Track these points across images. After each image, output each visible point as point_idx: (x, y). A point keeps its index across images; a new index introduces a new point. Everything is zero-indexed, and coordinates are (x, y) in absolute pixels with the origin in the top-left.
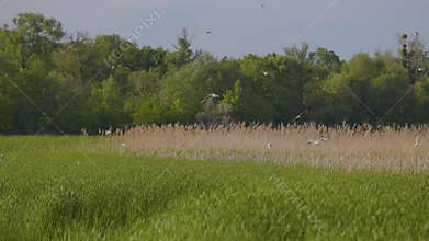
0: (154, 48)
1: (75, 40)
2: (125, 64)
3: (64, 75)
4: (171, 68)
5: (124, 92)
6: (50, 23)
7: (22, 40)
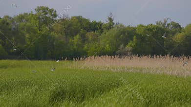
0: (97, 21)
1: (62, 18)
2: (85, 29)
3: (57, 34)
4: (105, 31)
5: (84, 41)
6: (51, 11)
7: (39, 18)
